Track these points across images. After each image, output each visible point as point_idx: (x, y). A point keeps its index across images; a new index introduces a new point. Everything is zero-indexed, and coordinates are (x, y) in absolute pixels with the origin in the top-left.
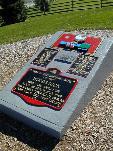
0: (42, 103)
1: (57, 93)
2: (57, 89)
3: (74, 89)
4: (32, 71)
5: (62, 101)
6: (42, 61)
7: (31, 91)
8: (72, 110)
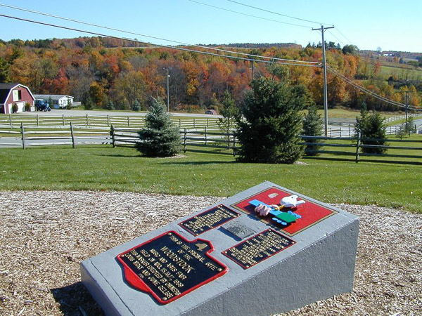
0: (145, 287)
1: (180, 279)
2: (185, 273)
3: (211, 280)
4: (171, 236)
5: (178, 293)
6: (198, 225)
7: (144, 266)
8: (180, 310)
